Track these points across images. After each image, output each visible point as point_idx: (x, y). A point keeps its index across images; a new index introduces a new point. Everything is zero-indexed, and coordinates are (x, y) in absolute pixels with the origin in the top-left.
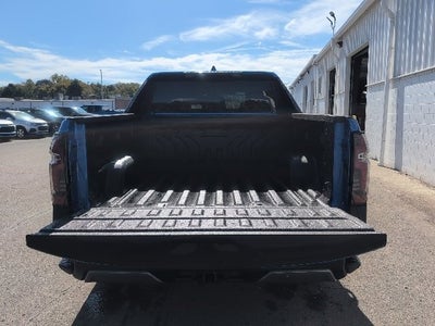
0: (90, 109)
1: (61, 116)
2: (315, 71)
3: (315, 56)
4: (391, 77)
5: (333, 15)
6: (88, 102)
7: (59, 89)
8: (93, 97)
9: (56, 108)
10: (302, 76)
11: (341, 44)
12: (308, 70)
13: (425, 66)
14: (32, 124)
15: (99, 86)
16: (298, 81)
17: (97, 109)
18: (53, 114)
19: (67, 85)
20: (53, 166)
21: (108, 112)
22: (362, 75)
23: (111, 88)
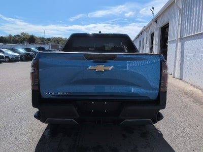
0: (39, 49)
1: (26, 52)
2: (145, 33)
3: (144, 27)
4: (179, 37)
5: (153, 8)
6: (38, 46)
7: (24, 39)
8: (41, 44)
9: (23, 48)
10: (138, 36)
11: (156, 21)
12: (141, 33)
13: (194, 33)
14: (12, 55)
15: (43, 38)
16: (136, 38)
17: (43, 49)
18: (22, 51)
19: (28, 38)
20: (32, 73)
21: (48, 50)
22: (166, 36)
23: (49, 39)
